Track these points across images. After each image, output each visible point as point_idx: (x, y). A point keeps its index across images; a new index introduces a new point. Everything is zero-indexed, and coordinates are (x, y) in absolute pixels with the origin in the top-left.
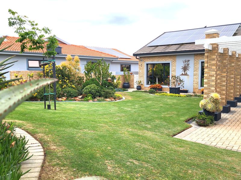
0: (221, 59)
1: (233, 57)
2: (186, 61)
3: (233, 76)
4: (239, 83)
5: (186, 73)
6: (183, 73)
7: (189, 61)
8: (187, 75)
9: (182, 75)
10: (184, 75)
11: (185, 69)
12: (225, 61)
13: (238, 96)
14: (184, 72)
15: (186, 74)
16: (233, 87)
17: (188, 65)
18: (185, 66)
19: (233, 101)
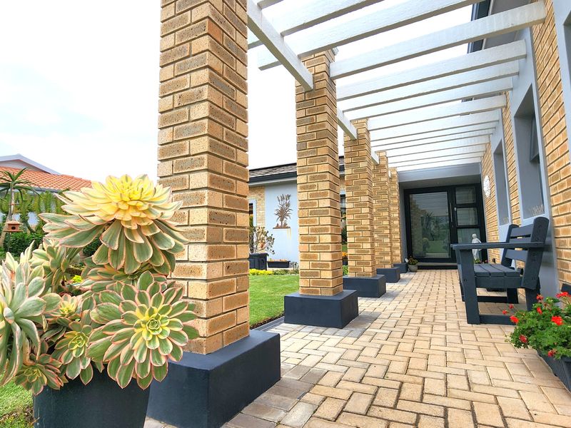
0: (309, 112)
1: (362, 142)
2: (283, 198)
3: (366, 199)
4: (387, 231)
5: (285, 224)
6: (280, 224)
7: (289, 196)
8: (288, 228)
9: (278, 227)
10: (281, 227)
11: (283, 214)
12: (320, 118)
13: (388, 267)
14: (282, 220)
15: (285, 227)
16: (368, 234)
17: (288, 205)
18: (282, 209)
19: (371, 277)
